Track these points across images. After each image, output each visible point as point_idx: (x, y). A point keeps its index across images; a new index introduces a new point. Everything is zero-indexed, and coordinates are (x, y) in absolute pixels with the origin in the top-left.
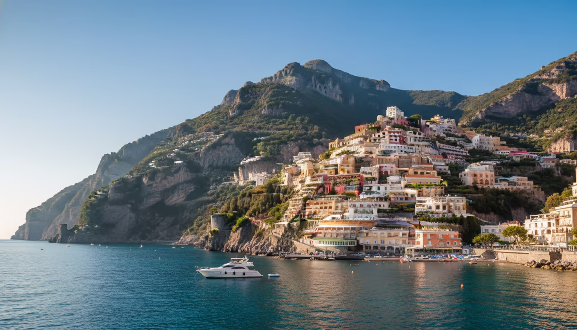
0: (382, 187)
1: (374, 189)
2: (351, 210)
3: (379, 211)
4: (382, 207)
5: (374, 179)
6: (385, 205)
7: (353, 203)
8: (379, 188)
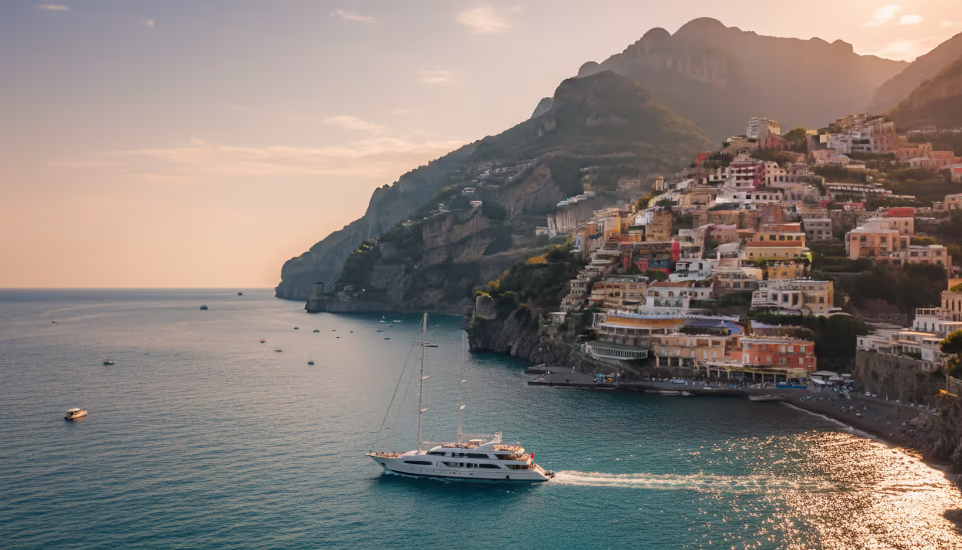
0: (707, 263)
1: (694, 267)
2: (650, 300)
3: (693, 304)
4: (700, 297)
5: (696, 249)
6: (705, 294)
7: (656, 289)
8: (701, 266)
